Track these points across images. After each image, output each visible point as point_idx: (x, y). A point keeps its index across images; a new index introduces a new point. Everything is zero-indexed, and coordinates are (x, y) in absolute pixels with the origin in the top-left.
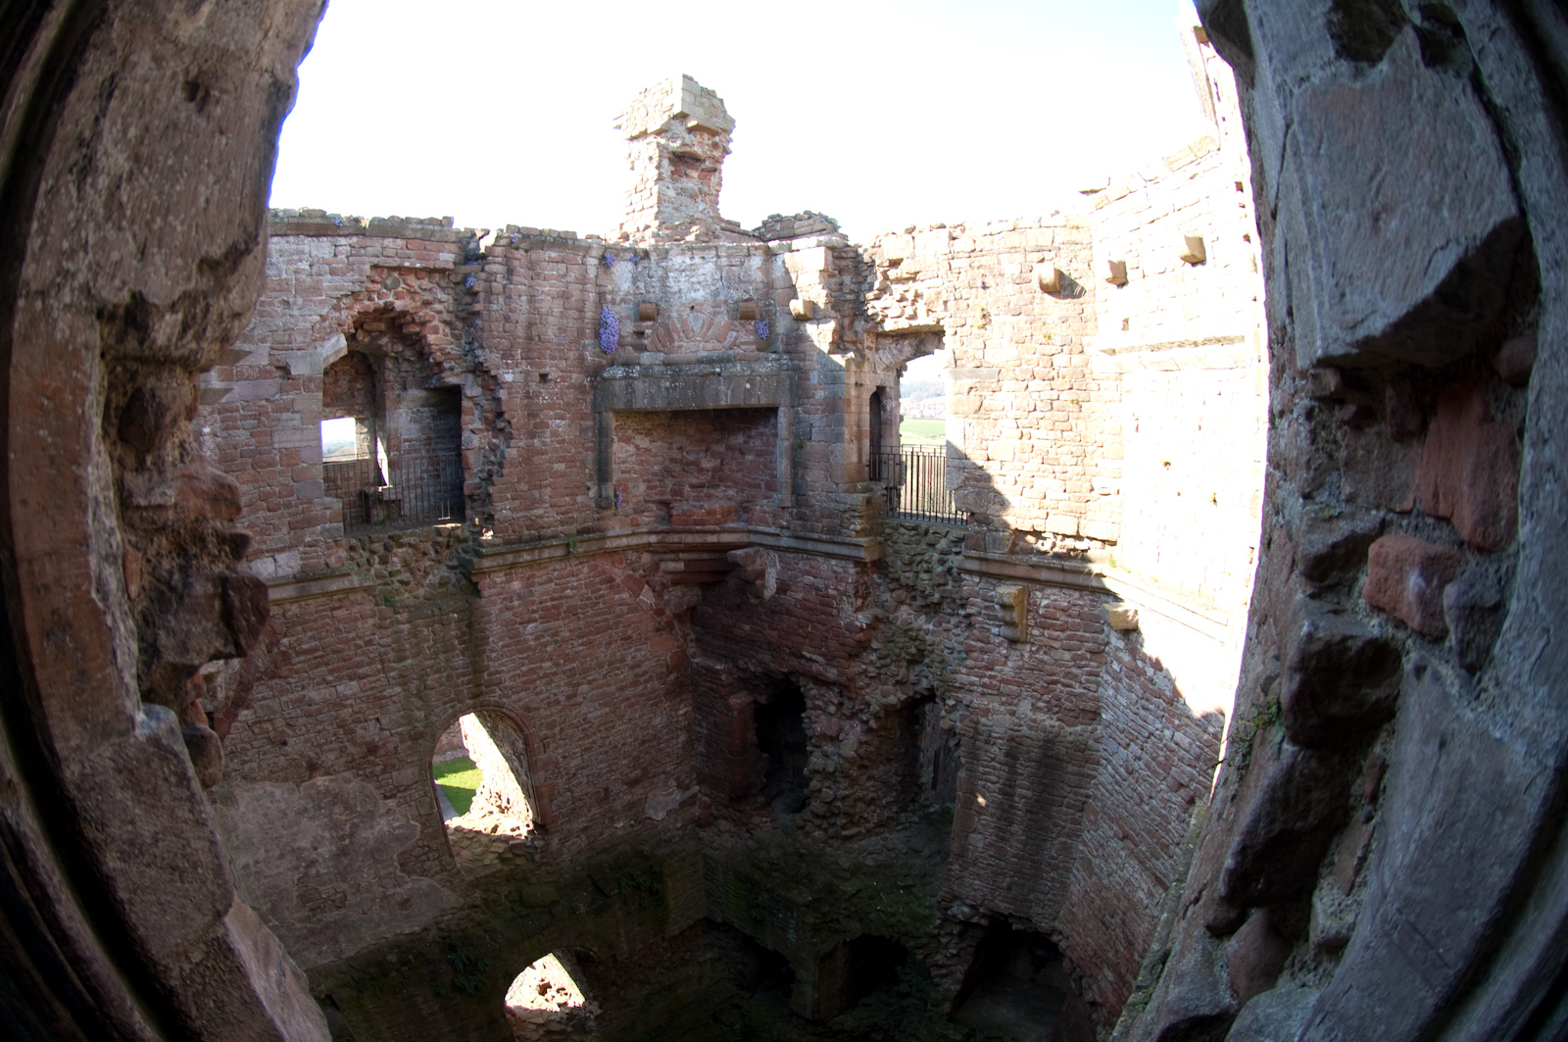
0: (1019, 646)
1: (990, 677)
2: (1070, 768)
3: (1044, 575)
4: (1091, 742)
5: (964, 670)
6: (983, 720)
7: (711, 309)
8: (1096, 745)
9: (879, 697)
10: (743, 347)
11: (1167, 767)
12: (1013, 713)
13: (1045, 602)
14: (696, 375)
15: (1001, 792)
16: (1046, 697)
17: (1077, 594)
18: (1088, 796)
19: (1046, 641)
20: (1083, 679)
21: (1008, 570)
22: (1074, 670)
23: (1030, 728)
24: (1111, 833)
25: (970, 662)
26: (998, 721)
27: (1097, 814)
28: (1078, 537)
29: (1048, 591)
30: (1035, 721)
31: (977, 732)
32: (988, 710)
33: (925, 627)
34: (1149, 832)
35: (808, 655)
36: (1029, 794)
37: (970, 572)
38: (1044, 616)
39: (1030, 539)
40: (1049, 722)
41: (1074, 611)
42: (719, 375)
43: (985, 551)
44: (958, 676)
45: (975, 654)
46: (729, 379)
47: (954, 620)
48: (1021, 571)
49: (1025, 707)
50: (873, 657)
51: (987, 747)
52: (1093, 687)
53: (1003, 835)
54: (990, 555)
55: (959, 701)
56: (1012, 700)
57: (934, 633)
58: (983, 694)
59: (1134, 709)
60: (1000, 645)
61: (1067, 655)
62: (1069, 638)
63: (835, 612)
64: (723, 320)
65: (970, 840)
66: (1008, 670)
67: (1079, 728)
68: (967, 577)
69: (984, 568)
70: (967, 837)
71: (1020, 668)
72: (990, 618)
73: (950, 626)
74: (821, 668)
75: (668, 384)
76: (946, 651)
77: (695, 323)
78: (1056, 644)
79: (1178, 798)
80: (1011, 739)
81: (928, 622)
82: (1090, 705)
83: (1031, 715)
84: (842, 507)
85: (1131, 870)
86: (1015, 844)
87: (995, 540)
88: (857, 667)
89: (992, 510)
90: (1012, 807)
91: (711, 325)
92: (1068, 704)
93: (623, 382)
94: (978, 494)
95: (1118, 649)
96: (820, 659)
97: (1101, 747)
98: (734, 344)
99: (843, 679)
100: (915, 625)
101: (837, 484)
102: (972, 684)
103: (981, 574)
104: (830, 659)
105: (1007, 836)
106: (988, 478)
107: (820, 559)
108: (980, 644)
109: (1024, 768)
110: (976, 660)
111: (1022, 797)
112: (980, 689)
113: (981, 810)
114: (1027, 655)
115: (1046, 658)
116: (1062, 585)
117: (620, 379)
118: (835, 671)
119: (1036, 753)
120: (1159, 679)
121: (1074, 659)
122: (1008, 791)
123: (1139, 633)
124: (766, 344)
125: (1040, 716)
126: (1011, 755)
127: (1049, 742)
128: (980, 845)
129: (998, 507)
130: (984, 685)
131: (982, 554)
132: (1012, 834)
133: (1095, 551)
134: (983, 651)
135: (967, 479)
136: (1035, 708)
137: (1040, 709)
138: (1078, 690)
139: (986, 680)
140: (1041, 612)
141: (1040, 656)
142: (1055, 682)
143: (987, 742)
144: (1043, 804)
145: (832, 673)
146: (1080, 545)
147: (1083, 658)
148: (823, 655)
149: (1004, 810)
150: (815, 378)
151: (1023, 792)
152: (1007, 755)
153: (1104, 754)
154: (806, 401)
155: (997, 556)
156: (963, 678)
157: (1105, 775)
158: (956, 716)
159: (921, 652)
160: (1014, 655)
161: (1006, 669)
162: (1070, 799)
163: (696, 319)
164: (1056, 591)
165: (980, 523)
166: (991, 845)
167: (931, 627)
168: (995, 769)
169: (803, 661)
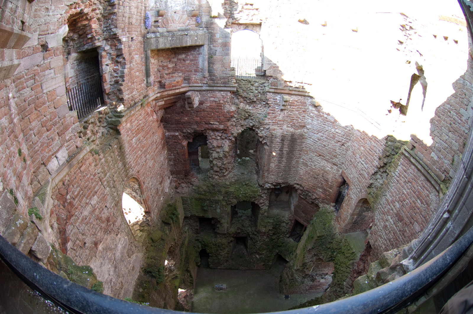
0: (284, 111)
1: (275, 120)
2: (298, 141)
3: (293, 92)
4: (304, 134)
5: (267, 119)
6: (274, 132)
7: (182, 13)
8: (305, 134)
9: (236, 131)
10: (192, 26)
11: (334, 138)
12: (282, 129)
13: (291, 99)
14: (180, 35)
15: (280, 150)
16: (291, 124)
17: (300, 97)
18: (303, 147)
19: (291, 109)
20: (301, 118)
21: (282, 91)
22: (299, 116)
23: (286, 132)
24: (314, 155)
25: (269, 117)
26: (278, 132)
27: (307, 151)
28: (302, 83)
29: (292, 96)
30: (288, 130)
31: (273, 135)
32: (275, 129)
33: (249, 108)
34: (329, 153)
35: (212, 123)
36: (287, 149)
37: (270, 92)
38: (291, 103)
39: (288, 83)
40: (292, 130)
41: (299, 101)
42: (187, 35)
43: (277, 86)
44: (265, 121)
45: (270, 115)
46: (191, 36)
47: (259, 106)
48: (286, 92)
49: (285, 127)
50: (235, 119)
51: (275, 139)
52: (304, 120)
53: (280, 162)
54: (279, 88)
55: (264, 128)
56: (281, 126)
57: (252, 110)
58: (273, 125)
59: (320, 125)
60: (278, 111)
61: (297, 112)
62: (298, 108)
63: (223, 108)
64: (185, 16)
65: (271, 165)
66: (280, 118)
67: (299, 130)
68: (269, 93)
69: (276, 91)
70: (269, 165)
71: (284, 117)
72: (275, 104)
73: (258, 107)
74: (217, 126)
75: (170, 39)
76: (258, 115)
77: (176, 17)
78: (294, 110)
79: (338, 144)
80: (282, 136)
81: (249, 106)
82: (303, 124)
83: (287, 129)
84: (228, 76)
85: (323, 163)
86: (283, 163)
87: (280, 84)
88: (229, 124)
89: (278, 75)
90: (282, 154)
91: (182, 18)
92: (297, 125)
93: (155, 39)
94: (274, 71)
95: (312, 110)
96: (217, 123)
97: (307, 135)
98: (189, 25)
99: (226, 128)
100: (246, 108)
101: (226, 69)
102: (269, 123)
103: (273, 93)
104: (221, 123)
105: (281, 162)
106: (278, 67)
107: (217, 92)
108: (272, 112)
109: (286, 143)
110: (271, 116)
111: (285, 150)
112: (272, 124)
113: (274, 156)
114: (286, 113)
115: (291, 113)
116: (296, 95)
117: (154, 38)
118: (223, 126)
119: (289, 138)
120: (329, 117)
121: (299, 113)
122: (281, 150)
123: (321, 106)
124: (198, 25)
125: (289, 129)
126: (283, 140)
127: (293, 135)
128: (273, 166)
129: (280, 75)
130: (273, 123)
131: (276, 88)
132: (282, 161)
133: (306, 87)
134: (273, 113)
135: (271, 67)
136: (288, 127)
137: (289, 127)
138: (300, 121)
139: (274, 121)
140: (290, 102)
141: (289, 113)
142: (294, 120)
143: (276, 138)
144: (291, 151)
145: (222, 127)
146: (302, 85)
147: (301, 113)
148: (218, 122)
149: (281, 155)
150: (218, 36)
151: (286, 149)
152: (281, 140)
153: (309, 136)
154: (214, 43)
155: (281, 88)
156: (267, 121)
157: (309, 141)
158: (263, 132)
159: (249, 115)
160: (282, 113)
161: (280, 117)
162: (298, 148)
163: (177, 16)
164: (294, 96)
165: (274, 79)
166: (277, 165)
167: (251, 108)
168: (278, 144)
169: (210, 125)
